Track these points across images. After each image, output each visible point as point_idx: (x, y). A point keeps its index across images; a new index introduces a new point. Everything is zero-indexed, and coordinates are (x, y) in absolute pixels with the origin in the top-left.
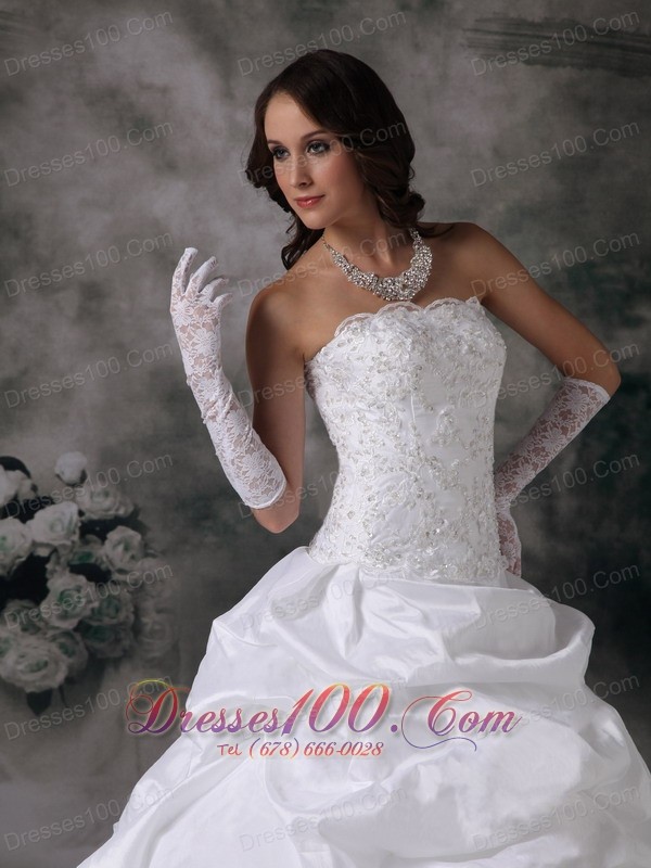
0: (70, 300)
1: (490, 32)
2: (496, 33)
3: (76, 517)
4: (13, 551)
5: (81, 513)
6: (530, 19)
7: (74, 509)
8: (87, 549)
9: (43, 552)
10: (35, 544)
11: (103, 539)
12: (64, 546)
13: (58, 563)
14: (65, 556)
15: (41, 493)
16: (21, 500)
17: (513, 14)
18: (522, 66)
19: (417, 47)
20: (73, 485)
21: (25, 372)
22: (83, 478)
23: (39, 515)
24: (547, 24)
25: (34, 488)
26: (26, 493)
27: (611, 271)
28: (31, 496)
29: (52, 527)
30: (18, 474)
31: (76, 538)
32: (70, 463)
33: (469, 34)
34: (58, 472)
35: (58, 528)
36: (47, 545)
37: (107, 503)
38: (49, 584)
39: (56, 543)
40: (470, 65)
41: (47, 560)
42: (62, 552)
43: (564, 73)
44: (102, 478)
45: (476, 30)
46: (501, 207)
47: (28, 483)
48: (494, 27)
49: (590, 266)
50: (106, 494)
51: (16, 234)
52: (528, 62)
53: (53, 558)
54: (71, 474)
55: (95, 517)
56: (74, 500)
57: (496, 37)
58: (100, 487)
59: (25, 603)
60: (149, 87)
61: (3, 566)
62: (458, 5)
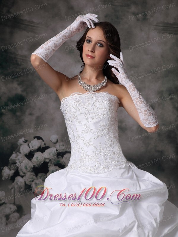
1: (160, 26)
2: (162, 26)
3: (55, 151)
4: (40, 161)
5: (57, 150)
6: (170, 23)
7: (55, 149)
8: (58, 160)
9: (47, 161)
10: (45, 159)
11: (63, 157)
12: (53, 159)
13: (51, 163)
14: (53, 161)
15: (46, 145)
16: (42, 147)
17: (166, 21)
19: (141, 30)
20: (55, 143)
21: (42, 114)
22: (57, 141)
23: (46, 151)
24: (174, 24)
25: (45, 144)
26: (43, 146)
28: (44, 146)
29: (49, 154)
30: (41, 140)
31: (56, 157)
32: (54, 138)
34: (51, 140)
35: (51, 154)
36: (48, 159)
37: (64, 148)
38: (49, 169)
39: (51, 158)
40: (154, 34)
41: (48, 163)
42: (52, 160)
44: (62, 141)
45: (156, 26)
47: (43, 143)
48: (161, 25)
50: (63, 145)
51: (40, 79)
52: (170, 34)
53: (50, 162)
54: (54, 140)
55: (60, 151)
56: (55, 147)
57: (162, 27)
58: (61, 144)
59: (43, 174)
61: (37, 164)
62: (152, 19)
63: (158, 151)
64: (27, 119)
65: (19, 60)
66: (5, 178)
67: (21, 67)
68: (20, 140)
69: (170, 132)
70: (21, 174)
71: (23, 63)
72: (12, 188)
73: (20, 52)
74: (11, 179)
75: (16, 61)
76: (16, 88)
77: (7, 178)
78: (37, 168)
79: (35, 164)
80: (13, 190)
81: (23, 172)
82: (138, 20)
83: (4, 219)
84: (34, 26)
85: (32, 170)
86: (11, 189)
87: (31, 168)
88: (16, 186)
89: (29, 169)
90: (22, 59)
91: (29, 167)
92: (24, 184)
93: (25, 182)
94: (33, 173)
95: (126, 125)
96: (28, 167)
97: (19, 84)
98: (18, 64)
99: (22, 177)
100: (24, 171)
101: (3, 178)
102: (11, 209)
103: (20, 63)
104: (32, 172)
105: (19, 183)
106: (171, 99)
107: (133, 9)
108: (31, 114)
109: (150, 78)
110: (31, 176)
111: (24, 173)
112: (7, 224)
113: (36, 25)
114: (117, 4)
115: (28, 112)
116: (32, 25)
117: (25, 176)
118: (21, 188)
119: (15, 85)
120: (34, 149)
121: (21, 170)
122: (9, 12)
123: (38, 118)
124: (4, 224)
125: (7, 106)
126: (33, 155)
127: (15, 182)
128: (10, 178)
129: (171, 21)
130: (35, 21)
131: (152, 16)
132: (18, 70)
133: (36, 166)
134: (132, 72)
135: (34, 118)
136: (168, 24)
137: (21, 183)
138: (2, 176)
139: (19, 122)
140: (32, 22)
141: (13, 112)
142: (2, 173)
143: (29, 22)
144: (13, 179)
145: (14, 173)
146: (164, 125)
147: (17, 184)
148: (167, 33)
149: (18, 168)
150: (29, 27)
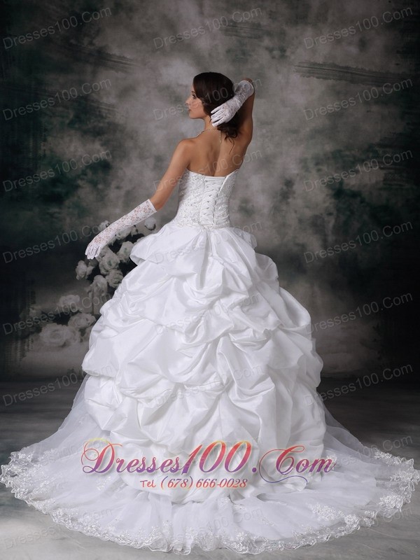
0: (151, 162)
1: (304, 67)
2: (306, 67)
6: (318, 62)
15: (139, 233)
16: (132, 235)
17: (312, 61)
18: (315, 79)
19: (278, 72)
20: (152, 230)
21: (134, 188)
22: (155, 227)
24: (324, 64)
25: (137, 231)
26: (134, 233)
27: (348, 153)
28: (136, 233)
32: (150, 222)
33: (297, 68)
34: (146, 225)
40: (295, 78)
43: (331, 82)
45: (299, 66)
46: (308, 129)
47: (135, 229)
48: (305, 65)
49: (340, 151)
51: (132, 138)
52: (318, 78)
54: (150, 226)
57: (306, 69)
60: (181, 85)
61: (126, 259)
62: (293, 57)
63: (298, 245)
64: (112, 194)
65: (103, 110)
66: (80, 277)
67: (107, 121)
68: (102, 224)
69: (316, 217)
70: (103, 271)
71: (108, 115)
72: (90, 291)
73: (105, 100)
74: (88, 279)
75: (100, 112)
76: (99, 151)
77: (83, 276)
78: (125, 264)
79: (123, 259)
80: (90, 294)
81: (105, 269)
82: (273, 58)
83: (78, 334)
84: (125, 64)
85: (118, 266)
86: (88, 293)
87: (117, 264)
88: (95, 289)
89: (114, 265)
90: (109, 110)
91: (114, 262)
92: (106, 285)
93: (108, 283)
94: (119, 272)
95: (253, 206)
96: (112, 262)
97: (102, 145)
98: (102, 117)
99: (104, 276)
100: (107, 267)
101: (77, 277)
102: (87, 320)
103: (104, 115)
104: (118, 269)
105: (99, 285)
106: (319, 170)
107: (267, 42)
108: (118, 188)
109: (289, 139)
110: (117, 276)
111: (107, 271)
112: (82, 341)
113: (129, 62)
114: (243, 34)
115: (114, 184)
116: (124, 61)
117: (109, 274)
118: (103, 291)
119: (97, 146)
120: (121, 237)
121: (103, 266)
122: (91, 43)
123: (128, 193)
124: (78, 340)
125: (86, 175)
126: (120, 246)
127: (94, 283)
128: (86, 278)
129: (320, 60)
130: (128, 57)
131: (293, 53)
132: (101, 125)
133: (124, 261)
134: (264, 131)
135: (122, 192)
136: (315, 64)
137: (103, 284)
138: (75, 275)
139: (102, 198)
140: (124, 58)
141: (94, 184)
142: (76, 270)
143: (120, 57)
144: (91, 278)
145: (93, 270)
146: (307, 207)
147: (97, 285)
148: (314, 76)
149: (98, 263)
150: (119, 64)
